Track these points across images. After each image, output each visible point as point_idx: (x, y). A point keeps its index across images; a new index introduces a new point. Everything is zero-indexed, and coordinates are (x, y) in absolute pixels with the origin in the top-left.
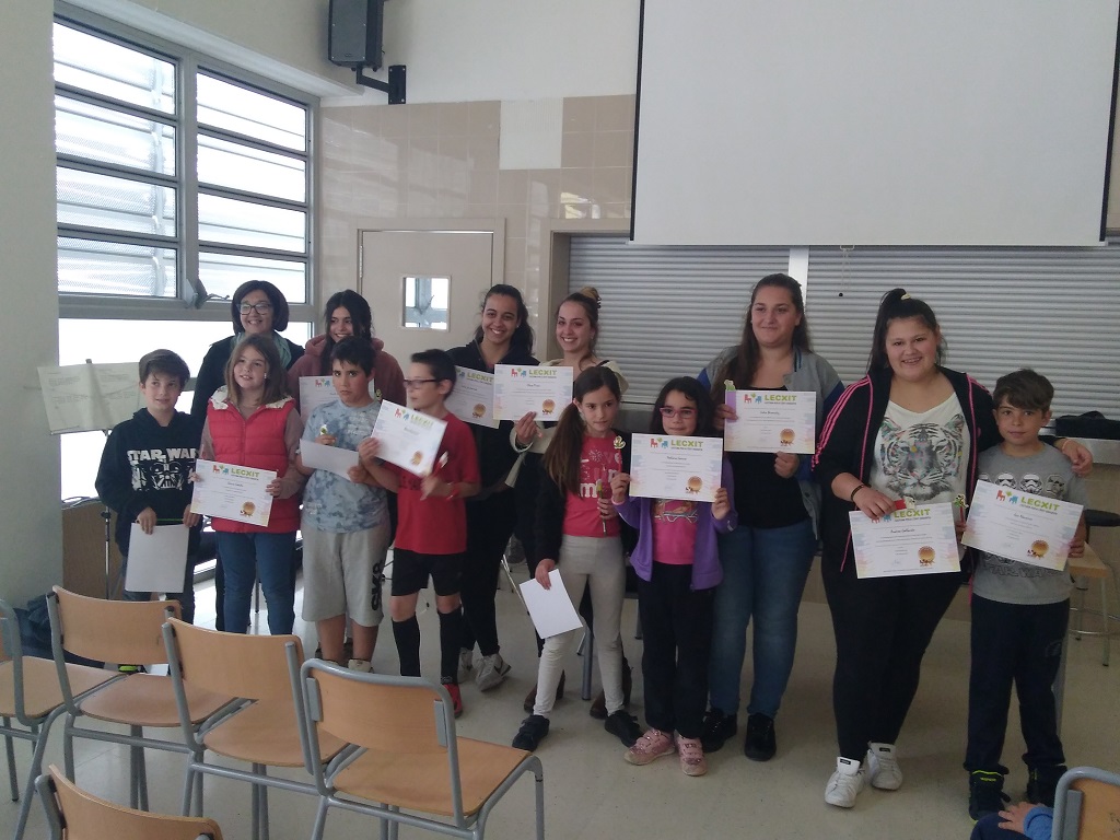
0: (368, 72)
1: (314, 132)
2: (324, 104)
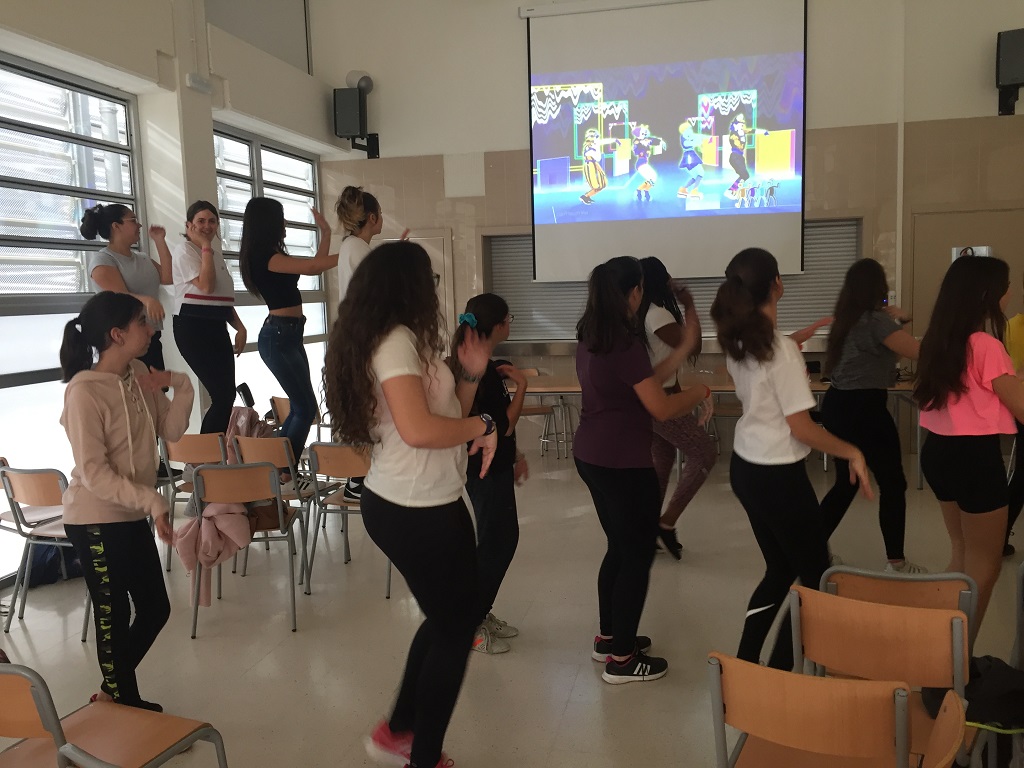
1: (318, 178)
2: (322, 159)
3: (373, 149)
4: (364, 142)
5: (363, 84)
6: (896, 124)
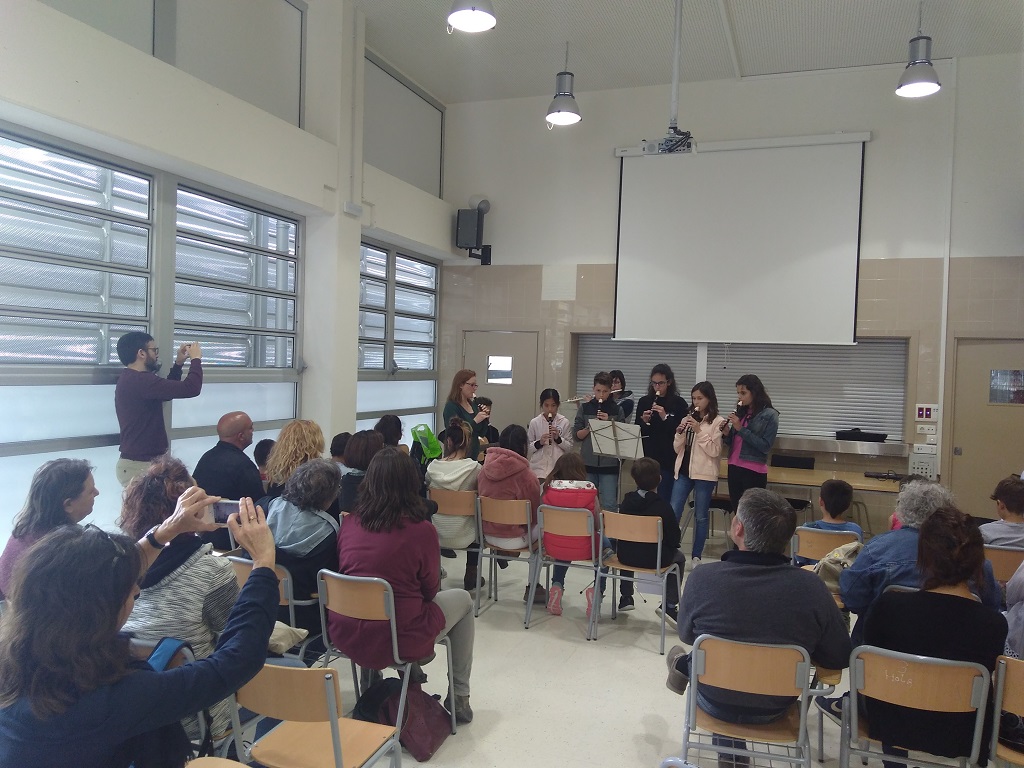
0: (474, 251)
1: (440, 278)
2: (444, 264)
3: (486, 258)
4: (479, 252)
5: (482, 206)
6: (942, 260)
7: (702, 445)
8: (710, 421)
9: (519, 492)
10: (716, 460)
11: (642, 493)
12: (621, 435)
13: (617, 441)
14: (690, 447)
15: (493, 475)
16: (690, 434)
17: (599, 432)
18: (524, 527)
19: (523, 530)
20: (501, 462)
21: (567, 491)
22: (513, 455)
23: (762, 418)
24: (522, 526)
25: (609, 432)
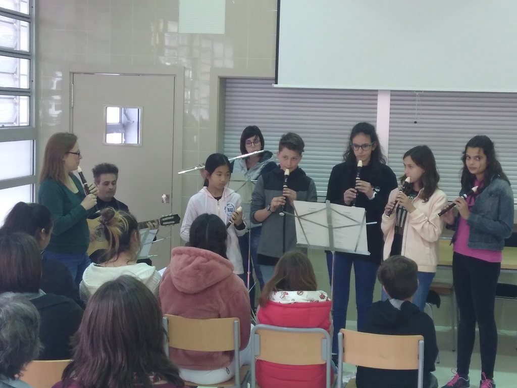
7: (418, 228)
8: (426, 197)
9: (223, 307)
10: (435, 245)
11: (396, 304)
12: (339, 220)
13: (331, 229)
14: (402, 229)
15: (188, 285)
16: (401, 213)
17: (306, 217)
18: (230, 354)
19: (227, 358)
20: (198, 268)
21: (296, 306)
22: (214, 258)
23: (491, 194)
24: (226, 353)
25: (322, 218)
